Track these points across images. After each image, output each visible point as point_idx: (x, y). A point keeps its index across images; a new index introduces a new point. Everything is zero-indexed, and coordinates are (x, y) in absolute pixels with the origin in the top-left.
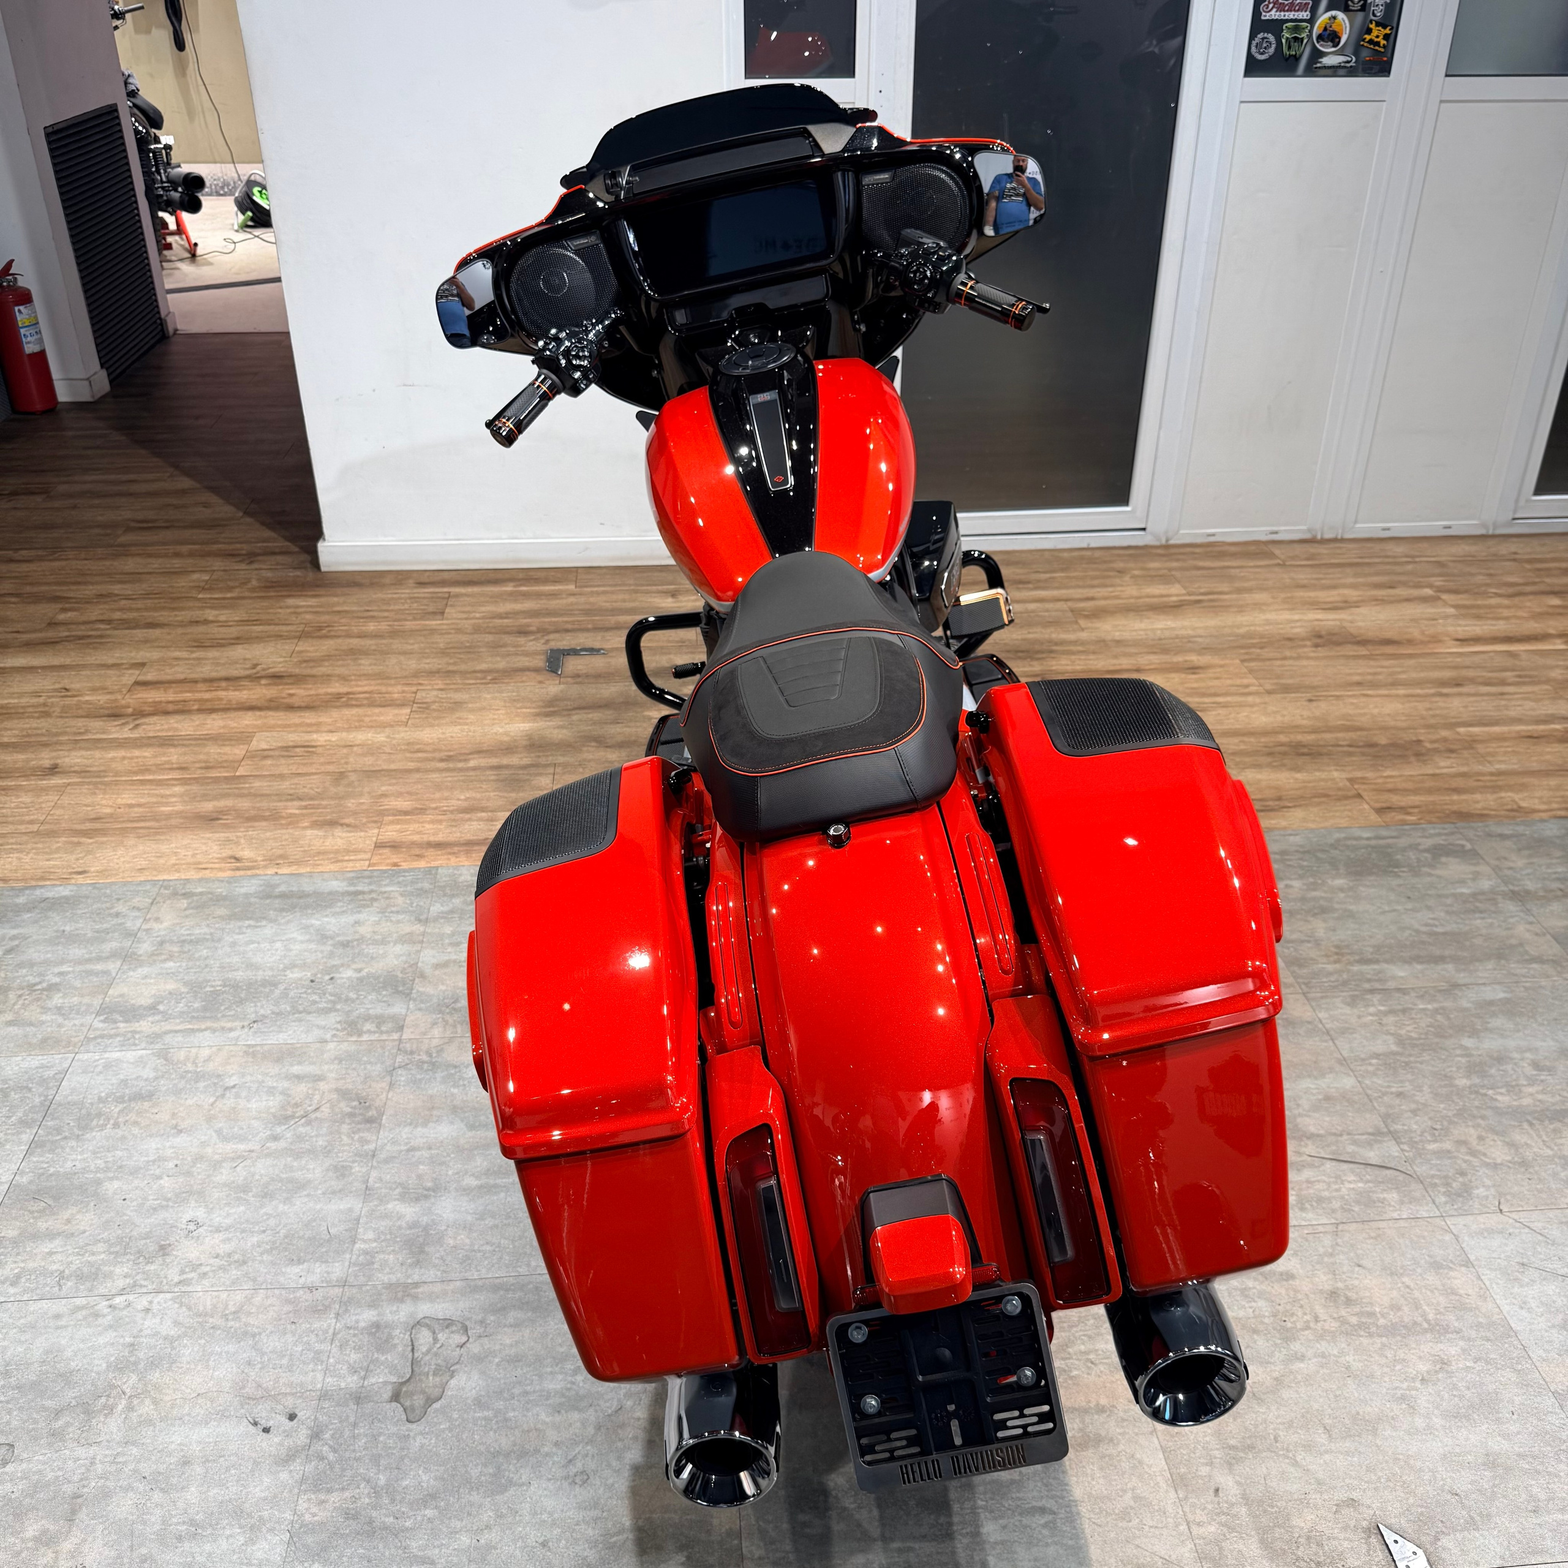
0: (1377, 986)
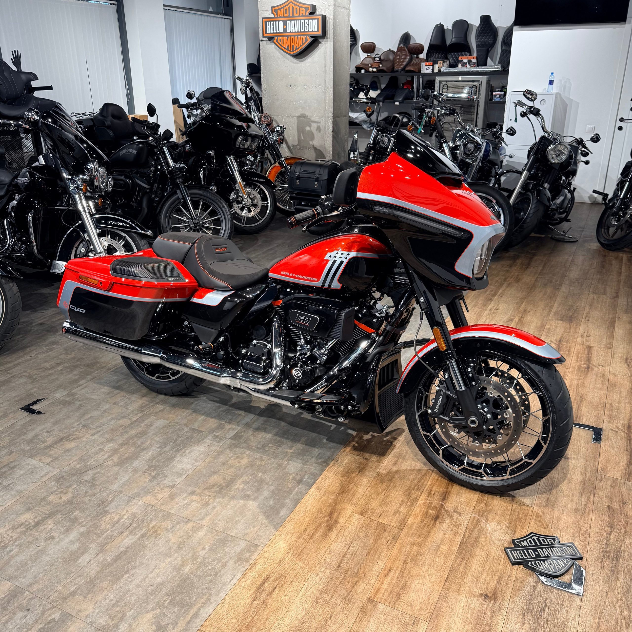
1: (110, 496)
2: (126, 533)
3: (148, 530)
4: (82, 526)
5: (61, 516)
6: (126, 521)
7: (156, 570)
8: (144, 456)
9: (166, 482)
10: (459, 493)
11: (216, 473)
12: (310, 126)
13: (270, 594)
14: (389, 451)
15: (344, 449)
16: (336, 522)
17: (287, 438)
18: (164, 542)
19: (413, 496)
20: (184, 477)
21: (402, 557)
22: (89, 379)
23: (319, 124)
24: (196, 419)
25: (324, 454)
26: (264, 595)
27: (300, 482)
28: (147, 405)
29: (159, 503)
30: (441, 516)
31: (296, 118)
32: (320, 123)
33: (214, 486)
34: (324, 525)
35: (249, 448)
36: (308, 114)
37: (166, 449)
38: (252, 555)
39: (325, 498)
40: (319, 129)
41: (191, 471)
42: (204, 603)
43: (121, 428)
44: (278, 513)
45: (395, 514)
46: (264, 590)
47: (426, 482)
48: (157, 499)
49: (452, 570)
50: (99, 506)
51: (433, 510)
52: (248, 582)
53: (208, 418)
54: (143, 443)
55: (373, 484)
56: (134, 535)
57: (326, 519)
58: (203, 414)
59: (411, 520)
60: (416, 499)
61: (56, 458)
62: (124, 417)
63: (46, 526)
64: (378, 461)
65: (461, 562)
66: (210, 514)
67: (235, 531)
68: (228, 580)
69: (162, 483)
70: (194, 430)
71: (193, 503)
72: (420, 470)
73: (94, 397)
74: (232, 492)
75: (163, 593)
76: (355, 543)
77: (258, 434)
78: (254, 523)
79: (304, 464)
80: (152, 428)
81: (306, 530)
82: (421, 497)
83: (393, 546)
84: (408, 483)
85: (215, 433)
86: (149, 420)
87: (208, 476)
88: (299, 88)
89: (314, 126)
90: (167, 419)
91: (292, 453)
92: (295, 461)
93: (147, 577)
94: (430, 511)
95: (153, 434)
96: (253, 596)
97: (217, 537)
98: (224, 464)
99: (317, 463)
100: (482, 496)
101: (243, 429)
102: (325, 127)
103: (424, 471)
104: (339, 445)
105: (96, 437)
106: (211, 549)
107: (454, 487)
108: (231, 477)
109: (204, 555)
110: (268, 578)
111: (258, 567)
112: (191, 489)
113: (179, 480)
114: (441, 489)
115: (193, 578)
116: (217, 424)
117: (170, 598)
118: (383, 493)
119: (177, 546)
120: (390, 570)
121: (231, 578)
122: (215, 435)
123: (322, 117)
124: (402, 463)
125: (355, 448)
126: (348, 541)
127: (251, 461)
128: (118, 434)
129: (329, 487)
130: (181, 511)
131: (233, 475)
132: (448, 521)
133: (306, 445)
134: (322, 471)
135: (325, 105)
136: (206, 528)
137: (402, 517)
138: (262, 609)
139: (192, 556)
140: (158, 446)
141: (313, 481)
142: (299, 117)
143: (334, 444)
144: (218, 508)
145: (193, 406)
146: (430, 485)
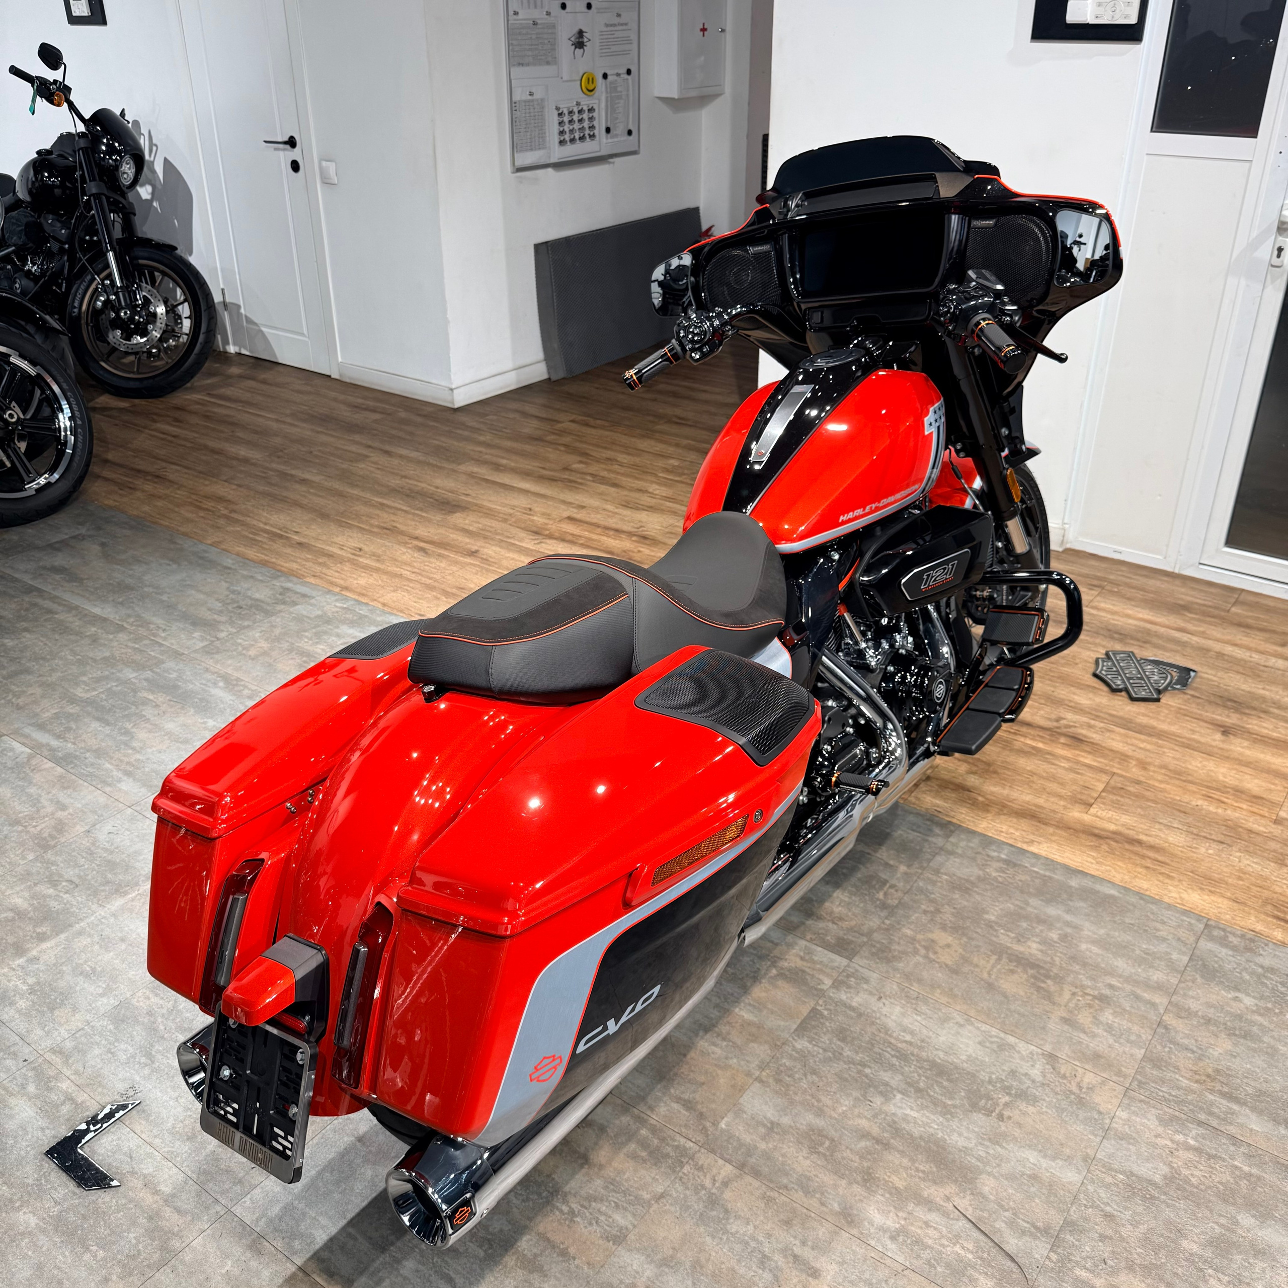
0: (1215, 1123)
2: (1232, 1130)
3: (1212, 1091)
11: (990, 985)
16: (1116, 833)
18: (1237, 1059)
24: (747, 1024)
25: (914, 825)
27: (1010, 864)
29: (1114, 1078)
34: (1127, 846)
35: (891, 930)
37: (894, 1080)
39: (1054, 837)
44: (1109, 896)
48: (1103, 1083)
54: (865, 1136)
57: (1114, 843)
59: (1088, 761)
66: (1133, 993)
67: (1175, 956)
69: (1039, 1079)
70: (803, 1029)
71: (1103, 1020)
74: (1057, 959)
76: (1162, 821)
78: (1146, 931)
81: (1147, 868)
85: (825, 987)
90: (739, 1089)
91: (910, 866)
92: (943, 864)
95: (819, 1115)
97: (1199, 980)
98: (955, 971)
99: (947, 837)
101: (810, 936)
106: (1236, 989)
108: (1004, 961)
112: (1055, 1025)
116: (779, 982)
119: (1242, 1041)
122: (833, 987)
127: (943, 928)
129: (1024, 830)
130: (1133, 1038)
134: (972, 832)
136: (1174, 999)
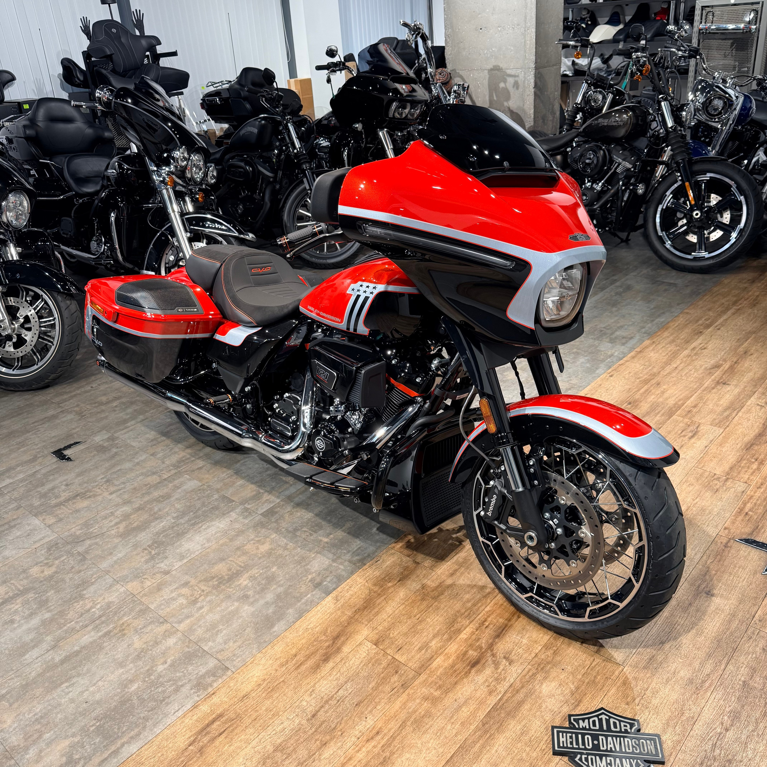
1: (95, 576)
2: (90, 628)
3: (114, 628)
4: (48, 612)
5: (33, 595)
6: (97, 612)
7: (100, 683)
8: (155, 527)
9: (162, 565)
10: (523, 629)
11: (224, 560)
12: (505, 82)
13: (213, 739)
14: (453, 554)
15: (393, 545)
16: (339, 650)
17: (329, 522)
18: (125, 646)
19: (457, 626)
20: (185, 561)
21: (403, 716)
22: (139, 420)
23: (516, 79)
24: (234, 483)
25: (366, 549)
26: (205, 740)
27: (317, 585)
28: (189, 458)
29: (143, 592)
30: (483, 661)
31: (486, 72)
32: (518, 76)
33: (214, 578)
34: (321, 652)
35: (277, 530)
36: (502, 65)
37: (182, 521)
38: (215, 681)
39: (339, 613)
40: (516, 85)
41: (197, 553)
42: (132, 738)
43: (145, 488)
44: (273, 626)
45: (420, 649)
46: (208, 733)
47: (483, 607)
48: (143, 587)
49: (464, 748)
50: (78, 588)
51: (475, 650)
52: (195, 718)
53: (247, 484)
54: (160, 510)
55: (410, 601)
56: (98, 631)
57: (327, 644)
58: (243, 478)
59: (439, 661)
60: (459, 631)
61: (61, 520)
62: (154, 473)
63: (12, 606)
64: (432, 568)
65: (481, 737)
66: (192, 616)
67: (210, 644)
68: (173, 712)
69: (157, 566)
70: (224, 498)
71: (180, 598)
72: (483, 587)
73: (134, 444)
74: (231, 590)
75: (94, 715)
76: (349, 685)
77: (297, 511)
78: (237, 636)
79: (334, 561)
80: (179, 490)
81: (295, 656)
82: (467, 629)
83: (399, 697)
84: (458, 606)
85: (246, 505)
86: (181, 480)
87: (213, 564)
88: (491, 31)
89: (511, 80)
90: (200, 480)
91: (327, 543)
92: (324, 555)
93: (87, 690)
94: (471, 652)
95: (177, 499)
96: (192, 739)
97: (187, 649)
98: (238, 549)
99: (350, 561)
100: (555, 639)
101: (282, 503)
102: (524, 82)
103: (488, 590)
104: (389, 538)
105: (114, 495)
106: (172, 665)
107: (520, 619)
108: (239, 568)
109: (162, 672)
110: (220, 716)
111: (215, 699)
112: (186, 578)
113: (177, 565)
114: (501, 620)
115: (135, 701)
116: (255, 493)
117: (98, 724)
118: (418, 617)
119: (136, 653)
120: (378, 733)
121: (177, 708)
122: (245, 508)
123: (521, 68)
124: (462, 574)
125: (409, 546)
126: (342, 680)
127: (272, 549)
128: (139, 495)
129: (350, 599)
130: (163, 607)
131: (243, 565)
132: (488, 671)
133: (348, 533)
134: (352, 573)
135: (525, 52)
136: (179, 634)
137: (428, 656)
138: (195, 759)
139: (148, 670)
140: (175, 515)
141: (334, 586)
142: (491, 70)
143: (384, 536)
144: (205, 609)
145: (238, 465)
146: (487, 612)
